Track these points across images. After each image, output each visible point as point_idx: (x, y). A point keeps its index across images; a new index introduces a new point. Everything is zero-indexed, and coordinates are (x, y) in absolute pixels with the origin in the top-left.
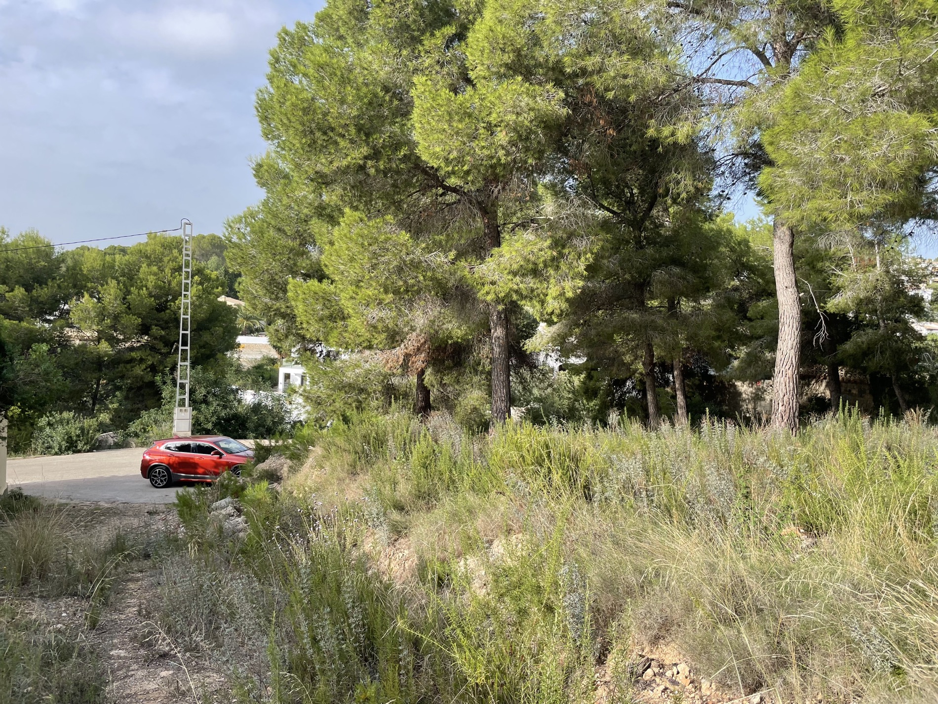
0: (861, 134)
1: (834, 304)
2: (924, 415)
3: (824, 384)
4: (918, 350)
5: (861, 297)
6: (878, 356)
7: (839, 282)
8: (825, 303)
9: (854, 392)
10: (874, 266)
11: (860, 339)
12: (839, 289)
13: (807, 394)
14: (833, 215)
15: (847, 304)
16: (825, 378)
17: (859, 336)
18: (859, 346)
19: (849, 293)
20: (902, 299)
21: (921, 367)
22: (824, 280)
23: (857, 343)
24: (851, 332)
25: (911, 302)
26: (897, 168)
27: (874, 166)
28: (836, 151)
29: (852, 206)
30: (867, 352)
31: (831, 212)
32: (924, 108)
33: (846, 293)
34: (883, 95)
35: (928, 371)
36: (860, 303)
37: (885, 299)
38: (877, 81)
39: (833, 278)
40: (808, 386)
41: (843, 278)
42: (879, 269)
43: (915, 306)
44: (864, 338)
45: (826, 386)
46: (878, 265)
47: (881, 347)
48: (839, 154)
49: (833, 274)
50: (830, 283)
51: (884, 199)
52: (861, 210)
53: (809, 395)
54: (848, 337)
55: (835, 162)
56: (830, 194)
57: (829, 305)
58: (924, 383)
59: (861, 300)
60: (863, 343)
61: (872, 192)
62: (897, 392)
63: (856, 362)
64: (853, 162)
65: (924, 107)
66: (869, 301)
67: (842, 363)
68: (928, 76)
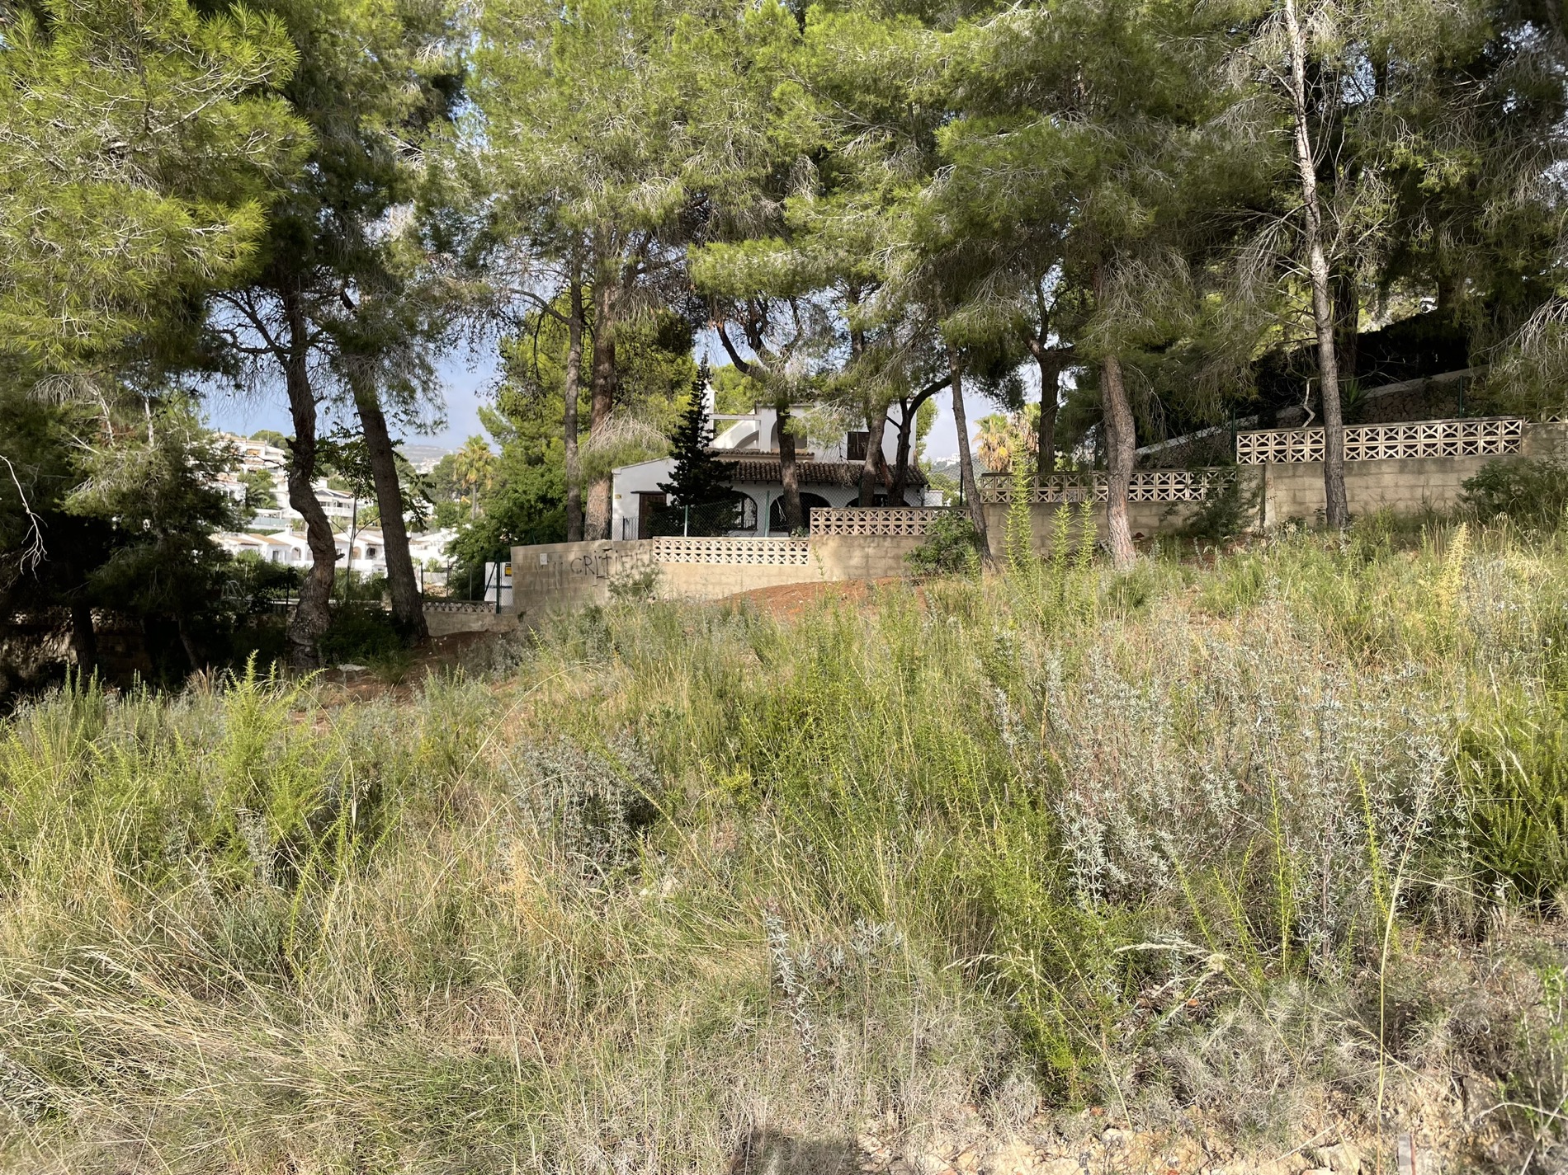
0: (80, 212)
1: (80, 499)
2: (217, 679)
3: (67, 640)
4: (221, 578)
5: (125, 489)
6: (153, 590)
7: (86, 462)
8: (62, 499)
9: (119, 649)
10: (145, 439)
11: (124, 560)
12: (85, 475)
13: (36, 660)
14: (35, 343)
15: (100, 500)
16: (69, 630)
17: (122, 556)
18: (123, 572)
19: (103, 483)
20: (190, 496)
21: (224, 603)
22: (60, 457)
23: (118, 566)
24: (109, 548)
25: (204, 501)
26: (141, 280)
27: (103, 269)
28: (38, 234)
29: (71, 333)
30: (138, 580)
31: (32, 338)
32: (187, 194)
33: (98, 482)
34: (122, 156)
35: (233, 609)
36: (123, 499)
37: (163, 495)
38: (106, 128)
39: (75, 455)
40: (39, 646)
41: (93, 455)
42: (152, 445)
43: (211, 507)
44: (132, 559)
45: (71, 643)
46: (151, 440)
47: (159, 572)
48: (46, 238)
49: (75, 448)
50: (71, 465)
51: (124, 327)
52: (85, 341)
53: (41, 661)
54: (104, 557)
55: (37, 251)
56: (30, 306)
57: (69, 502)
58: (228, 628)
59: (124, 495)
60: (128, 566)
61: (104, 314)
62: (186, 644)
63: (116, 598)
64: (69, 257)
65: (189, 191)
66: (138, 496)
67: (96, 602)
68: (191, 144)
